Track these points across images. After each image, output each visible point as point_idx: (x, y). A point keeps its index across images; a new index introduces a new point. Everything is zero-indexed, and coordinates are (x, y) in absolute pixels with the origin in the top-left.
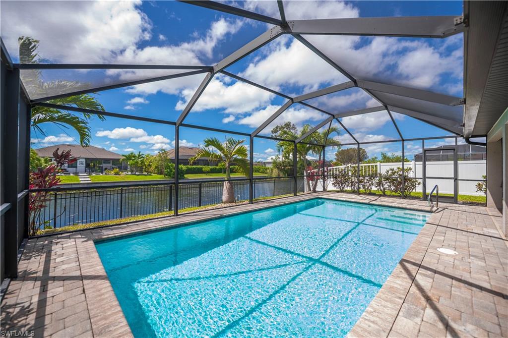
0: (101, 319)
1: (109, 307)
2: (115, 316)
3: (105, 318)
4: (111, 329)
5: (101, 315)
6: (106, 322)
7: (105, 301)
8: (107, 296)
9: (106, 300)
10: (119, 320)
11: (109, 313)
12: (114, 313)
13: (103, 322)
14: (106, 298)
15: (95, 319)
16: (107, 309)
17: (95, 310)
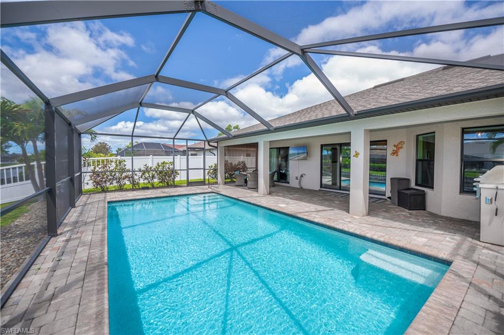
0: (446, 314)
1: (430, 316)
2: (434, 306)
3: (442, 311)
4: (444, 303)
5: (443, 316)
6: (443, 309)
7: (429, 324)
8: (422, 327)
9: (427, 323)
10: (433, 302)
11: (434, 312)
12: (432, 309)
13: (445, 311)
14: (424, 325)
15: (450, 318)
16: (433, 316)
17: (444, 324)
